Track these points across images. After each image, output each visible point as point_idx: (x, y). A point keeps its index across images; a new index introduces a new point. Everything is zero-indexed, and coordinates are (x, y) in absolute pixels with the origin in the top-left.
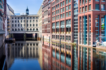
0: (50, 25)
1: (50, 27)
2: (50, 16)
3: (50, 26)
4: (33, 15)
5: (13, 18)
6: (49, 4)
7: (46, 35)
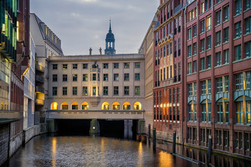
0: (181, 92)
1: (181, 98)
2: (179, 59)
3: (181, 95)
4: (123, 55)
5: (55, 67)
6: (178, 15)
7: (167, 128)
